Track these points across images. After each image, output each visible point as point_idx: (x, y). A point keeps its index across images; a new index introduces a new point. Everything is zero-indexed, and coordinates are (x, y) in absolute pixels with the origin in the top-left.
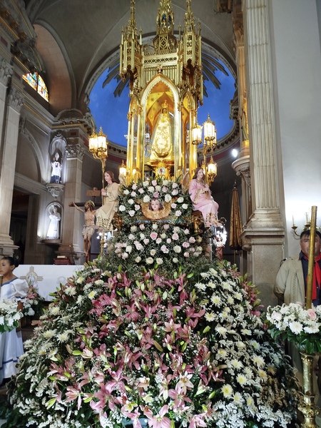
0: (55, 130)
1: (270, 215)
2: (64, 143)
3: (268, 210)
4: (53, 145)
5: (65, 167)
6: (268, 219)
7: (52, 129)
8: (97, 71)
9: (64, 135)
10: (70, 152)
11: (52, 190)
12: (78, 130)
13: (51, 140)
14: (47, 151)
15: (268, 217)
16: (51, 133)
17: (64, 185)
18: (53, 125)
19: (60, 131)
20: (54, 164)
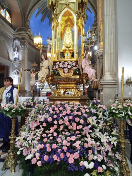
0: (15, 37)
1: (111, 75)
2: (19, 43)
3: (111, 73)
4: (14, 44)
5: (20, 54)
6: (111, 77)
7: (14, 36)
8: (33, 10)
9: (19, 39)
10: (22, 47)
11: (15, 64)
12: (25, 37)
13: (13, 42)
14: (12, 46)
15: (111, 76)
16: (13, 38)
17: (20, 62)
18: (14, 35)
19: (17, 37)
20: (15, 52)
